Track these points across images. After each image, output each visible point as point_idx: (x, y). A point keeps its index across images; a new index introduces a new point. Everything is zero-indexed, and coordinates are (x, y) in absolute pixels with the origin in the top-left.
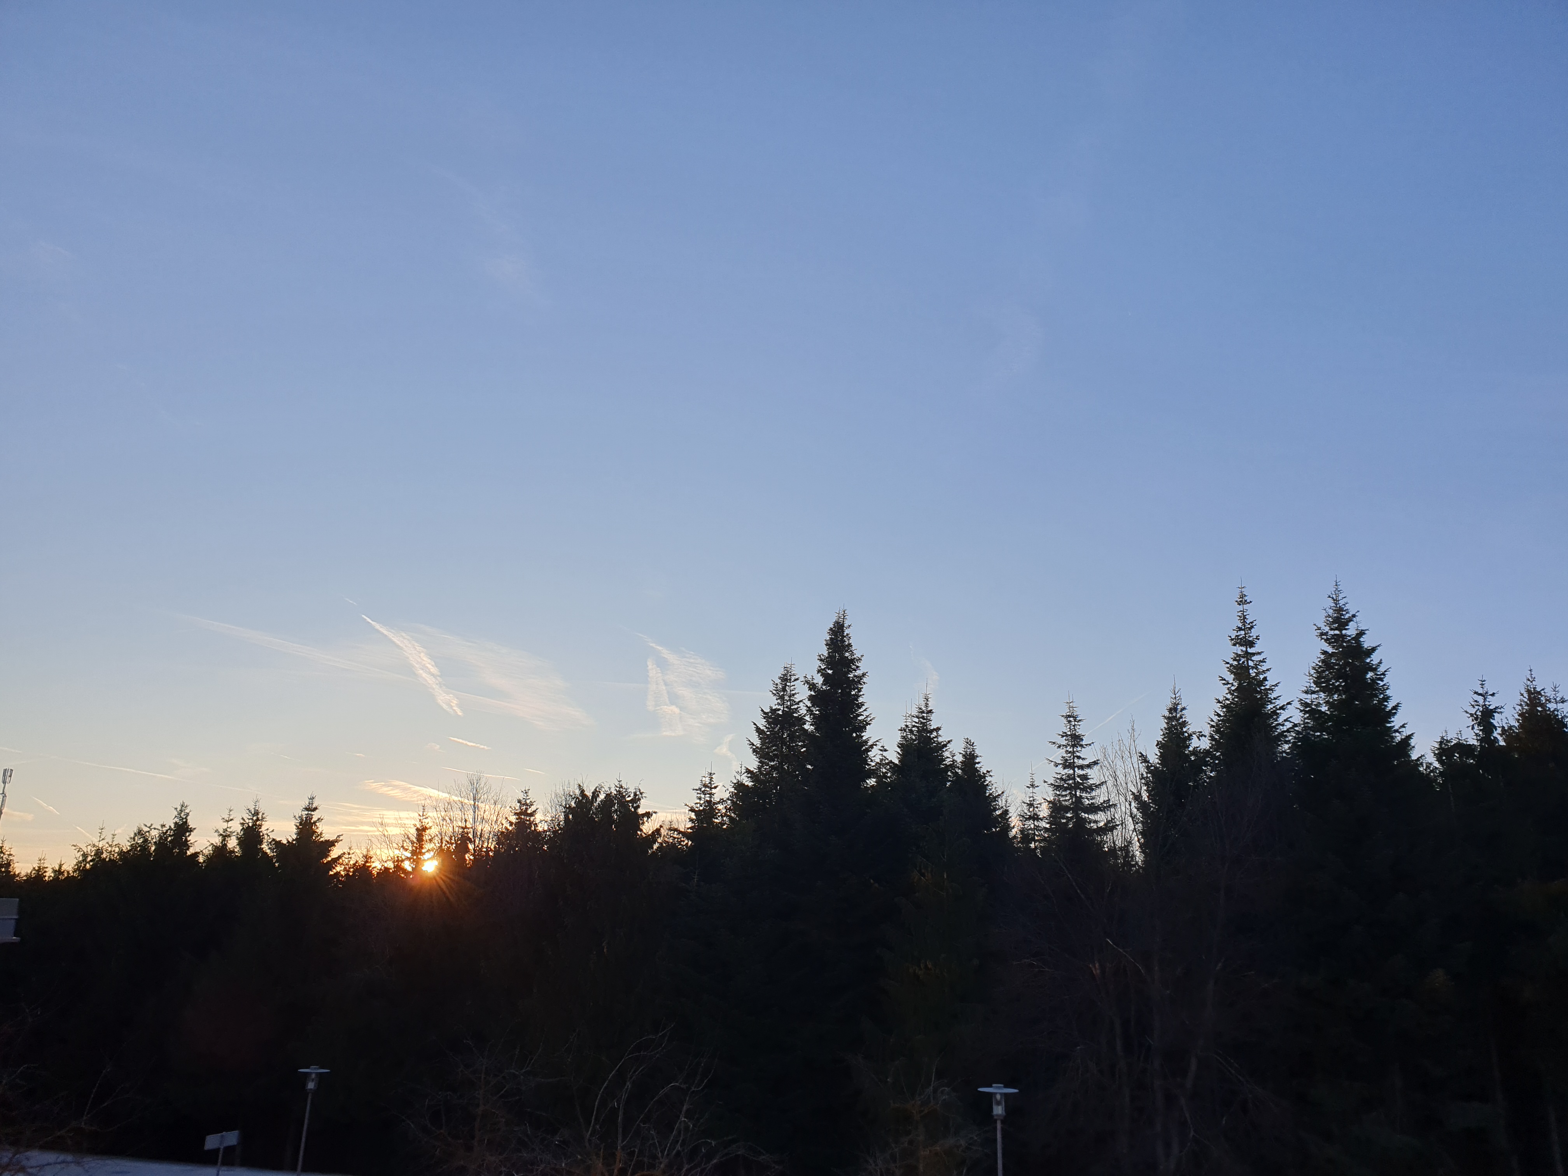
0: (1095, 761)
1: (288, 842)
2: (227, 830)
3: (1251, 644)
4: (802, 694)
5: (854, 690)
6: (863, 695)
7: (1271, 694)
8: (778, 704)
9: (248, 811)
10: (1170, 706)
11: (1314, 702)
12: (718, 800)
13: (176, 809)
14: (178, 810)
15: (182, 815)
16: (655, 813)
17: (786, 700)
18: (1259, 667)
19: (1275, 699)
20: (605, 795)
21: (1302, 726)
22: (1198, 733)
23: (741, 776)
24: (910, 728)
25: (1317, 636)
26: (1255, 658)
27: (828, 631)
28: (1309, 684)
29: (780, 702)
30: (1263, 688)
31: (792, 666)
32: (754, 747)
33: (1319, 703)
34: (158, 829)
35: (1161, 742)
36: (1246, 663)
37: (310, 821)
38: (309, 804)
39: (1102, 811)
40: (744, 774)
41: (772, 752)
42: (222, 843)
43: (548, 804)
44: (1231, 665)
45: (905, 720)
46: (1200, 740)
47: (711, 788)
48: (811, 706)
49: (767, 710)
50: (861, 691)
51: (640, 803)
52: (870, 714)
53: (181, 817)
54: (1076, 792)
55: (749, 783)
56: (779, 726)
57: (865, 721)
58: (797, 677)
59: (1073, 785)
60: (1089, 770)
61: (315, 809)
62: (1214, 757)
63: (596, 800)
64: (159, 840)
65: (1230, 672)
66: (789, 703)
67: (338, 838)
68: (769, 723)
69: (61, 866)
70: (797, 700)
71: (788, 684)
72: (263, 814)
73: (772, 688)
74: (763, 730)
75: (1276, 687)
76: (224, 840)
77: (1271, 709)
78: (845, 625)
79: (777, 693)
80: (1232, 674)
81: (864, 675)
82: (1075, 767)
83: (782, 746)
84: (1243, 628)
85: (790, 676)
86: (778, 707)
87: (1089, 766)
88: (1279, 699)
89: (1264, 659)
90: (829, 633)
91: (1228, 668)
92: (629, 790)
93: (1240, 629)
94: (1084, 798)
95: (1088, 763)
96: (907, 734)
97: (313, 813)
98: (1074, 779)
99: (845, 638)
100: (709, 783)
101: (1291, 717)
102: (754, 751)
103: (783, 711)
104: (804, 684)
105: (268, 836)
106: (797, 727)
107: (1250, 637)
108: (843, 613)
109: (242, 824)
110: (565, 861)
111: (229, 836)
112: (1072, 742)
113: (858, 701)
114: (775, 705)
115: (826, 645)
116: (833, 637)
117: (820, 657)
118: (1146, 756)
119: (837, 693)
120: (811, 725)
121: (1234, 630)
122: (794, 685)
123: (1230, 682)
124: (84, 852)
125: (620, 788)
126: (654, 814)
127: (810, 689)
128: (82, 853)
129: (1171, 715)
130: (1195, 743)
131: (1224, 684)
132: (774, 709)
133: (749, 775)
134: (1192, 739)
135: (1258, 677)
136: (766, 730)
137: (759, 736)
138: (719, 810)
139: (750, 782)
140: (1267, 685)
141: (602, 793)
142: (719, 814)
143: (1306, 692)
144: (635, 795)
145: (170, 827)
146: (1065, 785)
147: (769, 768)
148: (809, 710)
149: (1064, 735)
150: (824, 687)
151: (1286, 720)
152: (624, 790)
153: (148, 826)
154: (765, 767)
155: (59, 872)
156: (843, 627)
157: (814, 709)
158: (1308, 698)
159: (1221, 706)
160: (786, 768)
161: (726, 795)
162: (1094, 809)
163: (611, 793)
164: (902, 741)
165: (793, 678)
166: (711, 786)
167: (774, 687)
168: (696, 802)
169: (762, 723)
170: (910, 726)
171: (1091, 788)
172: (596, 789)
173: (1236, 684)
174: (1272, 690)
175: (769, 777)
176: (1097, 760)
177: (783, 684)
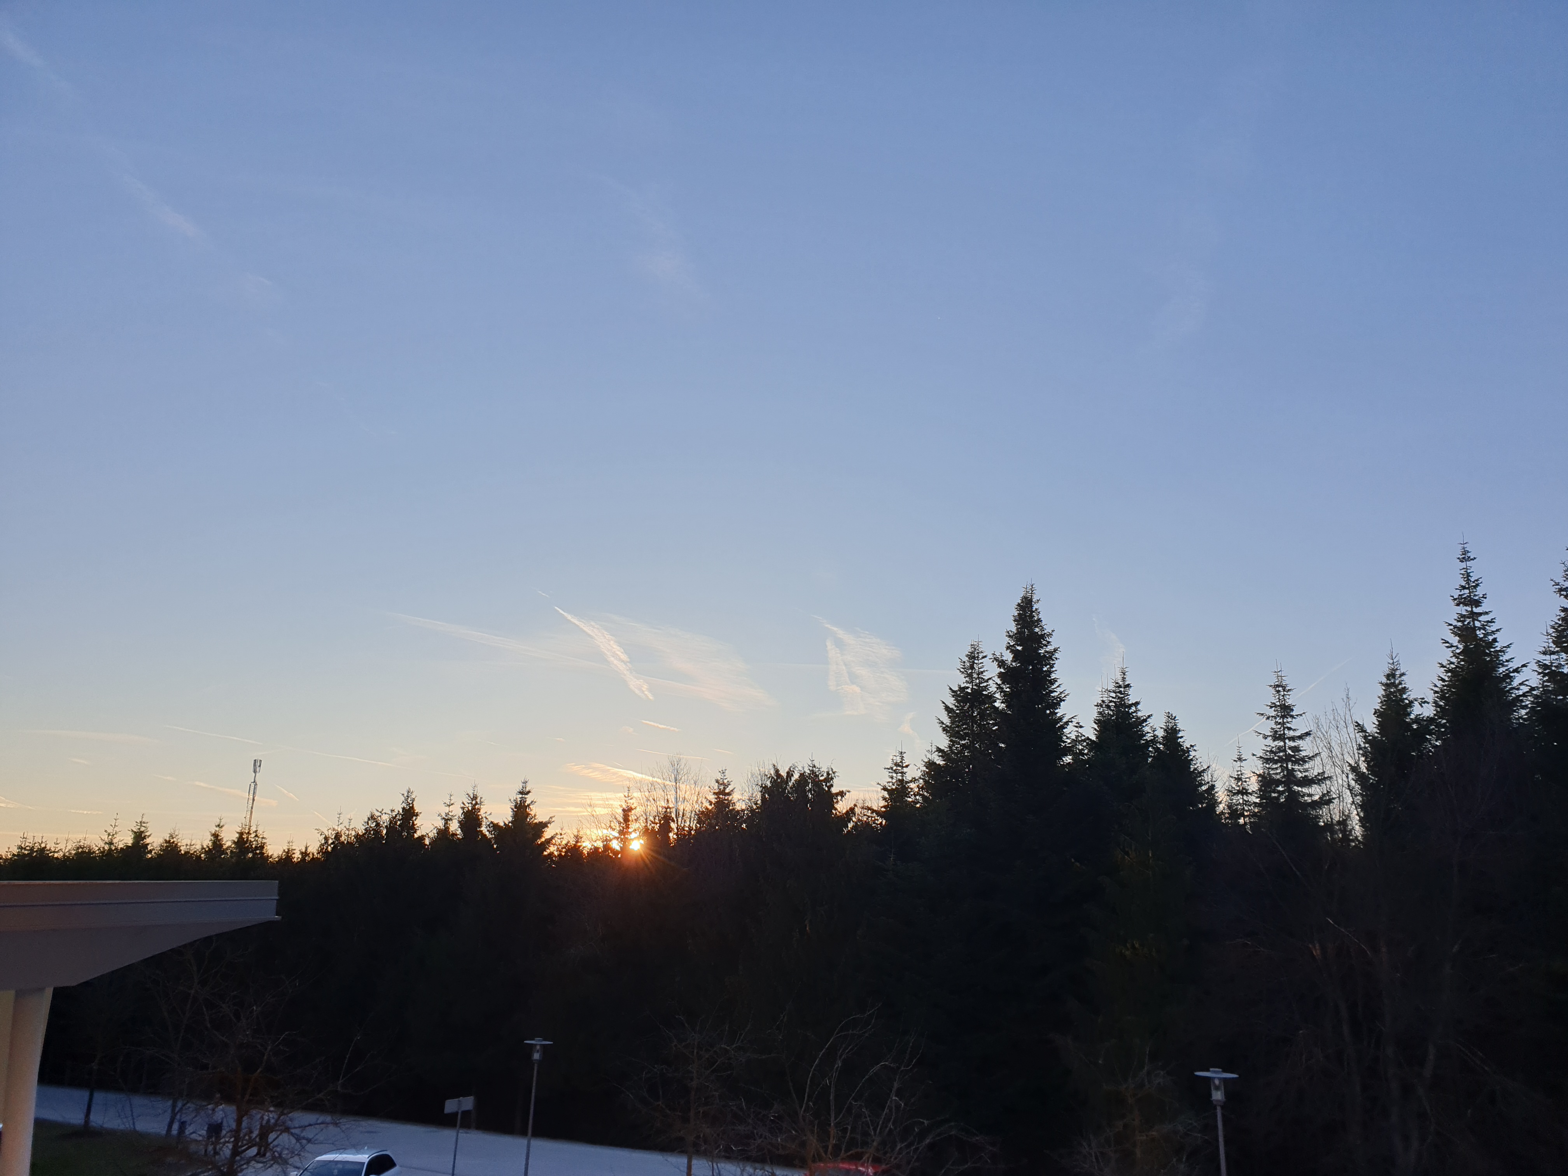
0: (1307, 732)
1: (505, 824)
2: (448, 814)
3: (1477, 603)
4: (991, 671)
5: (1046, 666)
6: (1056, 670)
7: (1502, 656)
9: (467, 796)
10: (1388, 672)
11: (1554, 663)
12: (910, 779)
13: (403, 795)
14: (405, 796)
15: (409, 800)
16: (849, 792)
17: (974, 678)
18: (1487, 627)
19: (1507, 661)
20: (799, 774)
21: (1541, 689)
22: (1421, 700)
23: (932, 754)
24: (1106, 704)
25: (1555, 592)
26: (1482, 618)
27: (1016, 607)
28: (1547, 644)
29: (968, 680)
30: (1492, 650)
31: (979, 643)
32: (944, 726)
33: (1561, 664)
34: (388, 814)
35: (1378, 710)
36: (1472, 624)
37: (524, 804)
38: (523, 787)
39: (1315, 783)
40: (934, 752)
41: (962, 731)
42: (444, 826)
43: (745, 783)
44: (1455, 627)
45: (1102, 696)
46: (1422, 706)
47: (903, 767)
48: (1001, 683)
49: (956, 688)
50: (1053, 667)
51: (833, 782)
52: (1064, 690)
53: (407, 802)
54: (1287, 765)
55: (940, 762)
56: (968, 704)
57: (1059, 698)
58: (984, 654)
59: (1284, 758)
60: (1301, 741)
61: (529, 792)
62: (1439, 725)
63: (791, 780)
64: (389, 824)
65: (1454, 634)
66: (978, 681)
67: (551, 819)
68: (958, 701)
69: (306, 848)
70: (986, 678)
71: (976, 661)
72: (481, 798)
73: (960, 666)
74: (952, 709)
75: (1508, 649)
76: (446, 823)
77: (1504, 672)
78: (1034, 600)
79: (965, 671)
80: (1456, 636)
81: (1055, 650)
82: (1285, 739)
83: (972, 725)
84: (1467, 586)
85: (978, 653)
86: (967, 685)
87: (1300, 737)
88: (1512, 662)
89: (1492, 619)
90: (1017, 608)
91: (1451, 630)
92: (822, 770)
93: (1464, 588)
94: (1296, 771)
95: (1300, 734)
96: (1103, 710)
97: (526, 796)
98: (1285, 751)
99: (1034, 614)
100: (901, 762)
101: (1527, 680)
102: (944, 730)
103: (972, 689)
104: (993, 661)
105: (486, 818)
106: (987, 705)
107: (1475, 595)
108: (1031, 587)
109: (463, 808)
110: (764, 839)
111: (451, 819)
112: (1281, 712)
113: (1050, 677)
114: (964, 683)
115: (1014, 621)
116: (1021, 612)
117: (1009, 633)
118: (1363, 725)
119: (1028, 669)
120: (1002, 703)
121: (1457, 589)
122: (982, 663)
123: (1454, 645)
124: (326, 836)
125: (813, 767)
126: (847, 793)
127: (1000, 667)
128: (324, 836)
129: (1388, 682)
130: (1417, 710)
131: (1448, 647)
132: (963, 687)
133: (940, 754)
134: (1414, 706)
135: (1486, 639)
136: (956, 709)
137: (948, 714)
138: (912, 789)
139: (942, 761)
140: (1497, 647)
141: (796, 772)
142: (912, 793)
143: (1545, 653)
144: (828, 774)
145: (399, 811)
146: (1276, 758)
147: (960, 747)
148: (999, 687)
149: (1272, 706)
150: (1014, 664)
151: (1521, 684)
152: (818, 770)
153: (380, 811)
154: (956, 746)
155: (305, 854)
156: (1032, 601)
157: (1004, 687)
158: (1547, 659)
159: (1445, 670)
160: (978, 747)
161: (918, 774)
162: (1308, 782)
163: (805, 772)
164: (1099, 717)
165: (981, 656)
166: (903, 765)
167: (961, 665)
168: (888, 781)
169: (951, 702)
170: (1106, 701)
171: (1303, 760)
172: (790, 769)
173: (1461, 646)
174: (1503, 652)
175: (961, 756)
176: (1310, 731)
177: (971, 662)
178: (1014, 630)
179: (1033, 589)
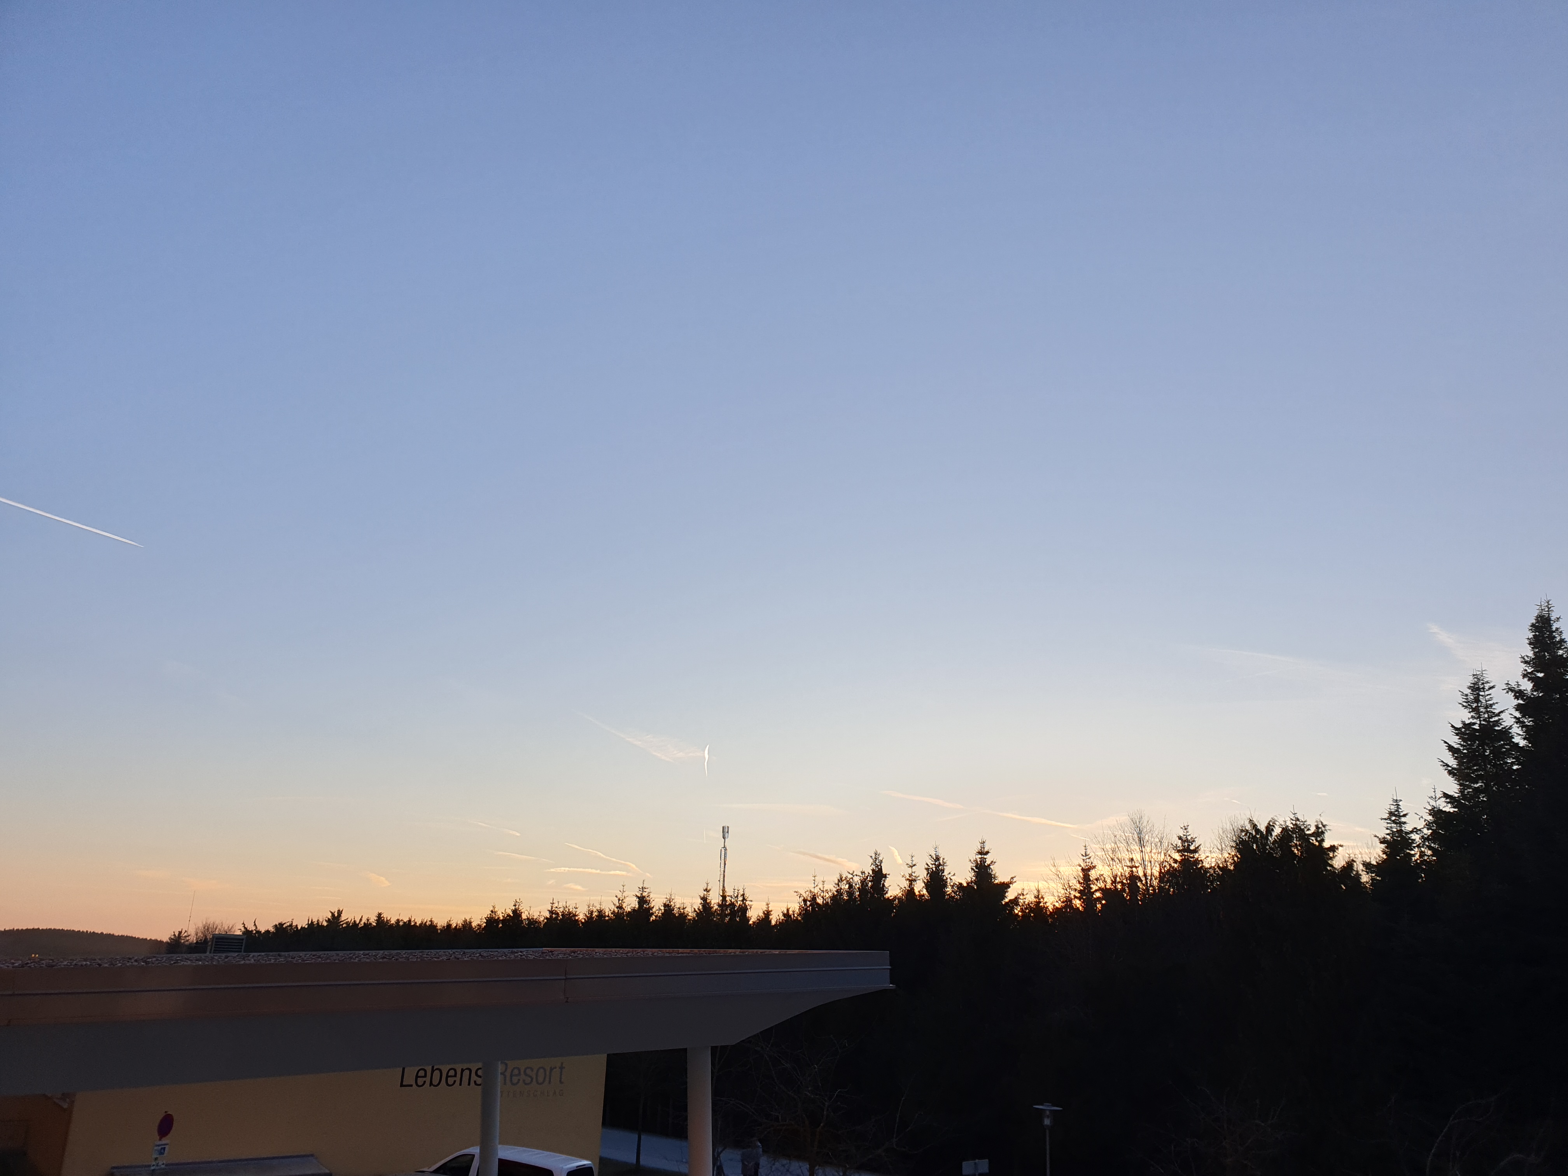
1: (968, 883)
2: (912, 875)
4: (1505, 703)
8: (1473, 717)
9: (930, 857)
12: (1411, 830)
13: (871, 857)
14: (873, 858)
15: (877, 862)
16: (1341, 846)
17: (1482, 712)
20: (1281, 829)
23: (1436, 801)
27: (1530, 628)
29: (1474, 715)
31: (1483, 672)
32: (1450, 768)
37: (984, 864)
38: (981, 848)
40: (1439, 799)
41: (1474, 772)
42: (909, 887)
47: (1400, 817)
48: (1520, 717)
51: (1324, 837)
53: (876, 864)
55: (1449, 808)
56: (1478, 742)
58: (1491, 685)
61: (987, 853)
63: (1271, 835)
64: (861, 886)
66: (1486, 716)
67: (1012, 880)
68: (1464, 740)
69: (788, 910)
70: (1497, 711)
71: (1481, 693)
72: (943, 859)
73: (1461, 700)
74: (1458, 749)
76: (911, 884)
78: (1552, 618)
79: (1469, 705)
83: (1485, 765)
85: (1483, 684)
86: (1473, 721)
90: (1531, 630)
92: (1309, 823)
97: (985, 857)
99: (1554, 634)
100: (1396, 811)
102: (1450, 773)
103: (1480, 725)
104: (1508, 692)
105: (951, 879)
106: (1504, 742)
108: (1546, 604)
109: (927, 869)
111: (915, 880)
114: (1469, 719)
115: (1529, 644)
116: (1537, 633)
117: (1524, 659)
119: (1553, 697)
120: (1523, 738)
122: (1490, 695)
124: (805, 898)
125: (1297, 821)
126: (1340, 848)
127: (1517, 698)
132: (1468, 724)
133: (1448, 800)
136: (1461, 748)
137: (1453, 755)
138: (1414, 840)
139: (1451, 808)
141: (1277, 826)
142: (1415, 845)
144: (1317, 827)
145: (869, 873)
147: (1473, 791)
148: (1518, 721)
150: (1535, 693)
152: (1302, 823)
153: (850, 873)
154: (1469, 790)
155: (787, 915)
156: (1550, 620)
157: (1526, 721)
160: (1496, 789)
161: (1421, 824)
163: (1288, 826)
165: (1487, 686)
166: (1400, 814)
167: (1463, 698)
168: (1385, 833)
169: (1455, 741)
172: (1269, 824)
175: (1475, 802)
177: (1475, 694)
178: (1531, 654)
179: (1550, 606)
